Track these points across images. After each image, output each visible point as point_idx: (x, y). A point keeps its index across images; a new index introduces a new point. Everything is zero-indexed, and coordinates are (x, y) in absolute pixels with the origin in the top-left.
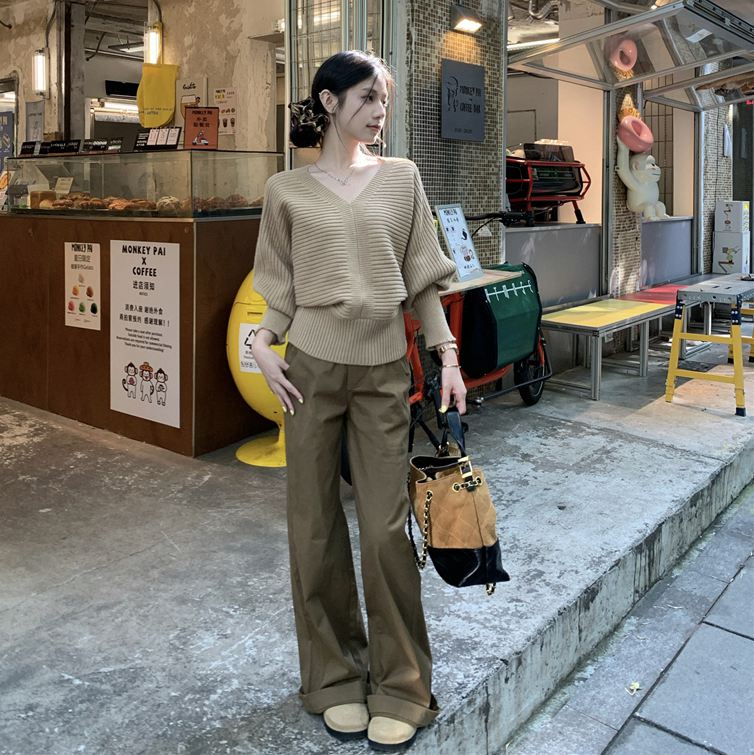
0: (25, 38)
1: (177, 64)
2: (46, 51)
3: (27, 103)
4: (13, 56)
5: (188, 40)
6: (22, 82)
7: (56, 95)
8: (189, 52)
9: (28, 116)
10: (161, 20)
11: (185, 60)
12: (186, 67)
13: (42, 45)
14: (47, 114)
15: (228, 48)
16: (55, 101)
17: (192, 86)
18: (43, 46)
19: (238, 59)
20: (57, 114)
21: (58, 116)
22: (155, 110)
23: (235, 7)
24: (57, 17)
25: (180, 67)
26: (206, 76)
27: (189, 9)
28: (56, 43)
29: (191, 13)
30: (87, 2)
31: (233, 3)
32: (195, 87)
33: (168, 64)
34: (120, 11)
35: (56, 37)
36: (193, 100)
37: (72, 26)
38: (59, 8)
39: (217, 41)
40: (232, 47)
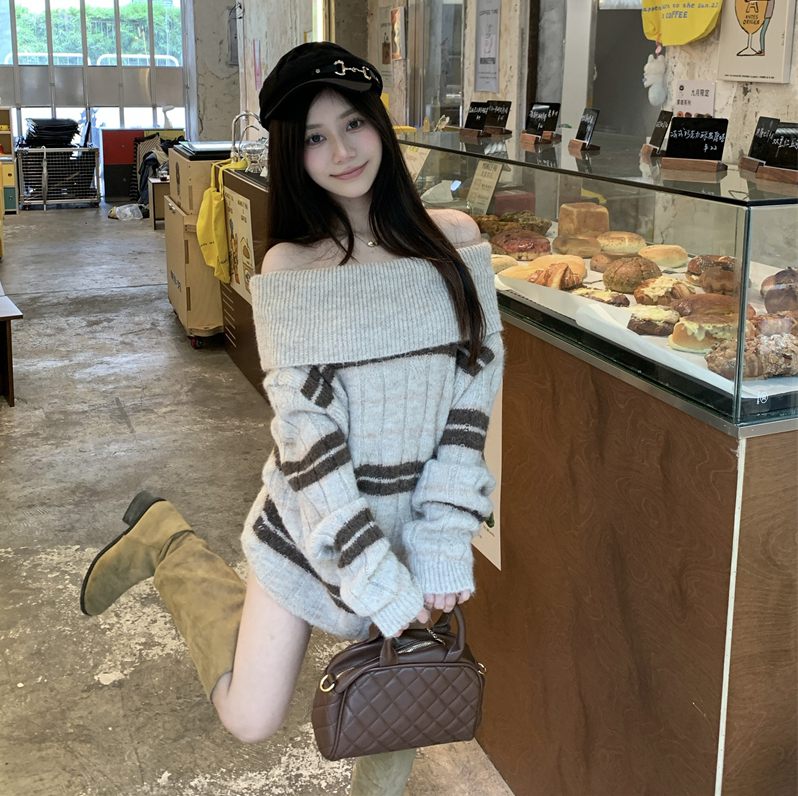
9: (480, 13)
14: (505, 12)
20: (518, 12)
21: (520, 15)
22: (681, 9)
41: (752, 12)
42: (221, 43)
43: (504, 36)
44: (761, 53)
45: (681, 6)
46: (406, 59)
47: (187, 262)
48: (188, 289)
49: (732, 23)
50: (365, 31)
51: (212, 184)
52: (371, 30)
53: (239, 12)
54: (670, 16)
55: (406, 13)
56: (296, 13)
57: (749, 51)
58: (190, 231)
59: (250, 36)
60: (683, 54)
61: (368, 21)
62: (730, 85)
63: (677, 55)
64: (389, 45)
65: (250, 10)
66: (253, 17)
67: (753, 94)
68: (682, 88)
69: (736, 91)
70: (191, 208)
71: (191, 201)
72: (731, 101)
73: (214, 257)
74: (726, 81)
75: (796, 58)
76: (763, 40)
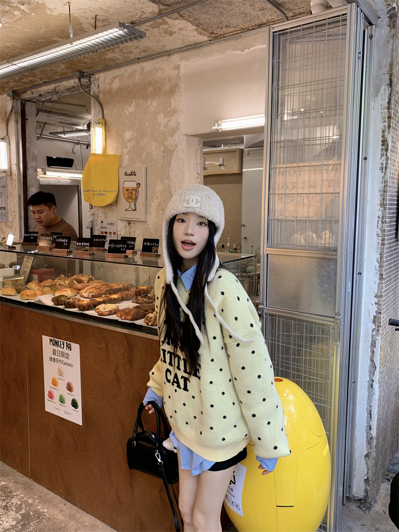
1: (118, 154)
2: (7, 138)
5: (128, 135)
7: (16, 173)
8: (129, 145)
10: (103, 118)
11: (125, 151)
12: (126, 158)
13: (3, 134)
14: (9, 187)
15: (166, 143)
16: (15, 177)
17: (133, 174)
18: (5, 134)
19: (175, 153)
20: (17, 188)
21: (18, 189)
23: (172, 108)
24: (15, 113)
25: (121, 157)
26: (145, 165)
27: (129, 108)
28: (14, 132)
29: (131, 112)
30: (38, 100)
31: (170, 104)
32: (135, 175)
33: (110, 153)
34: (60, 108)
35: (14, 128)
36: (134, 185)
37: (27, 119)
38: (15, 104)
39: (155, 137)
40: (170, 142)
41: (130, 195)
43: (10, 198)
44: (135, 210)
45: (102, 191)
49: (122, 199)
54: (98, 195)
57: (130, 209)
62: (122, 222)
67: (132, 225)
68: (102, 222)
69: (125, 223)
72: (124, 227)
74: (121, 220)
75: (148, 212)
76: (135, 205)
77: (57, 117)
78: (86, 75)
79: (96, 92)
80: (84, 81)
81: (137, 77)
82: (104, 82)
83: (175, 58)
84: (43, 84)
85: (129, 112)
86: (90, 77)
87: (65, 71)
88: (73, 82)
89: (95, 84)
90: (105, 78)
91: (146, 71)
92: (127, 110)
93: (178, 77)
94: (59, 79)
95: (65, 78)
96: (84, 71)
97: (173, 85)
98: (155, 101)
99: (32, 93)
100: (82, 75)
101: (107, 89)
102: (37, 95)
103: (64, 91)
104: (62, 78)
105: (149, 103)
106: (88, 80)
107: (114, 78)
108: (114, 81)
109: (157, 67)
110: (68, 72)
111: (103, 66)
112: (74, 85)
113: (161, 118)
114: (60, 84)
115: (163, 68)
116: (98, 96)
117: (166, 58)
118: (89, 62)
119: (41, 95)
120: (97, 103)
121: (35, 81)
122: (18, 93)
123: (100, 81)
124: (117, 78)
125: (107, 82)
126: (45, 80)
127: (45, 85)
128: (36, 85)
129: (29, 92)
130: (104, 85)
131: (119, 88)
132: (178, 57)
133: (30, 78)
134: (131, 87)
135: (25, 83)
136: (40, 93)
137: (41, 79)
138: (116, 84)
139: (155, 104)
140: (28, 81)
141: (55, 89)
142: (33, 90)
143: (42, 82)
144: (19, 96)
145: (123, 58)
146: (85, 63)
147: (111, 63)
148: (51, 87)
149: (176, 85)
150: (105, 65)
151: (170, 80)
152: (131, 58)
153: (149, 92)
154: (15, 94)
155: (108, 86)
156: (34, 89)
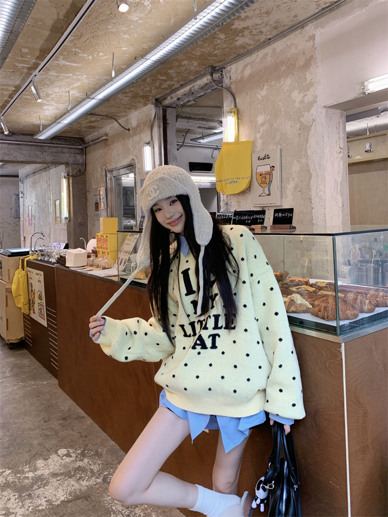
0: (138, 136)
1: (251, 140)
2: (151, 142)
3: (141, 180)
4: (132, 149)
5: (261, 119)
6: (138, 166)
8: (262, 129)
10: (236, 106)
11: (258, 136)
13: (148, 139)
15: (302, 119)
17: (267, 157)
19: (313, 128)
22: (235, 180)
23: (308, 82)
24: (158, 118)
25: (254, 142)
26: (280, 147)
27: (261, 92)
28: (157, 137)
29: (263, 95)
30: (177, 105)
31: (306, 79)
32: (269, 158)
33: (243, 140)
34: (198, 113)
35: (157, 132)
36: (268, 168)
37: (168, 124)
38: (158, 111)
39: (290, 115)
40: (306, 118)
41: (264, 179)
42: (11, 209)
44: (269, 195)
45: (235, 179)
46: (107, 209)
47: (7, 306)
48: (7, 320)
49: (255, 184)
50: (86, 198)
51: (20, 267)
52: (89, 198)
53: (21, 195)
54: (231, 183)
55: (106, 190)
56: (50, 193)
57: (264, 194)
58: (9, 291)
59: (27, 205)
60: (235, 198)
61: (87, 194)
63: (232, 198)
64: (98, 203)
65: (27, 194)
66: (28, 197)
70: (9, 280)
71: (9, 276)
73: (21, 302)
74: (255, 207)
75: (284, 195)
76: (269, 190)
77: (196, 122)
78: (218, 70)
79: (228, 84)
80: (216, 76)
81: (269, 59)
82: (236, 72)
83: (309, 29)
84: (180, 87)
85: (261, 96)
86: (222, 71)
87: (198, 69)
88: (206, 80)
89: (226, 76)
90: (236, 68)
91: (278, 51)
92: (260, 94)
93: (314, 48)
94: (194, 79)
95: (199, 76)
96: (216, 66)
97: (308, 58)
98: (288, 79)
99: (172, 98)
100: (214, 70)
101: (239, 78)
102: (175, 99)
103: (199, 90)
104: (196, 78)
105: (282, 83)
106: (220, 75)
107: (246, 66)
108: (246, 69)
109: (289, 44)
110: (201, 69)
111: (234, 56)
112: (207, 82)
113: (296, 95)
114: (195, 84)
115: (296, 43)
116: (230, 87)
117: (299, 31)
118: (219, 54)
119: (179, 98)
120: (229, 93)
121: (173, 85)
122: (160, 100)
123: (232, 72)
124: (249, 65)
125: (239, 72)
126: (181, 83)
127: (182, 88)
128: (174, 90)
129: (169, 97)
130: (236, 76)
131: (250, 75)
132: (313, 26)
133: (169, 83)
134: (263, 71)
135: (164, 89)
136: (178, 97)
137: (178, 82)
138: (248, 72)
139: (288, 81)
140: (167, 86)
141: (191, 90)
142: (172, 95)
143: (179, 85)
144: (161, 103)
145: (254, 43)
146: (216, 55)
147: (242, 51)
148: (186, 89)
149: (312, 57)
150: (236, 55)
151: (304, 54)
152: (262, 41)
153: (281, 72)
154: (158, 102)
155: (240, 75)
156: (173, 93)
